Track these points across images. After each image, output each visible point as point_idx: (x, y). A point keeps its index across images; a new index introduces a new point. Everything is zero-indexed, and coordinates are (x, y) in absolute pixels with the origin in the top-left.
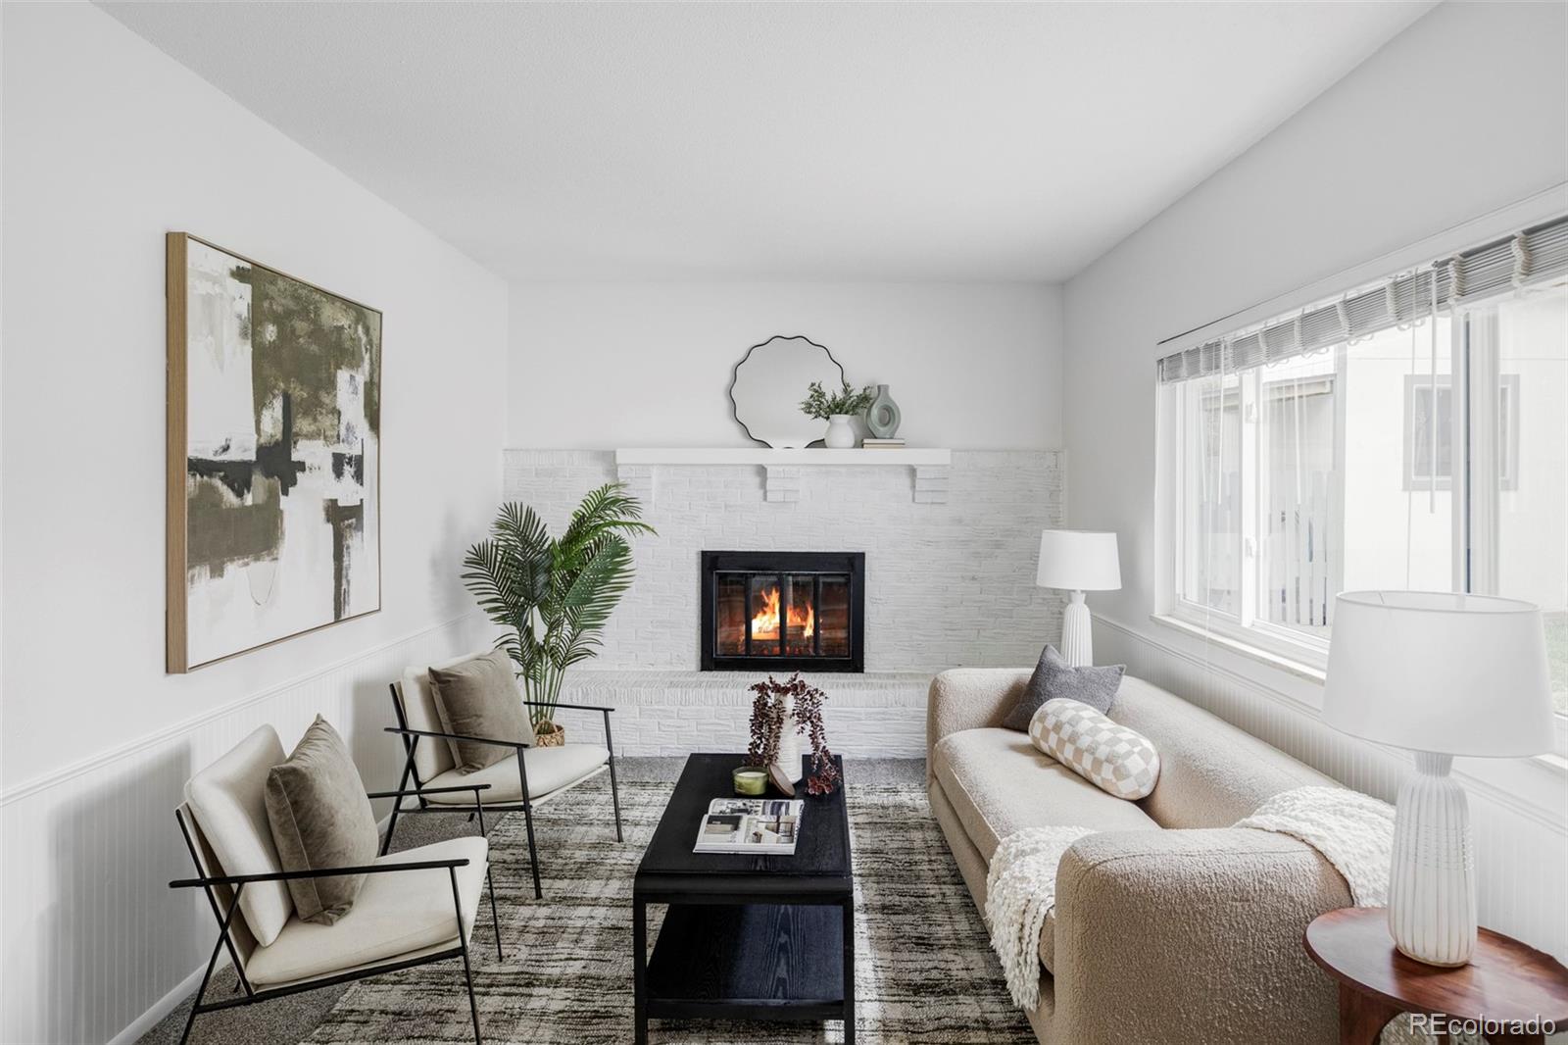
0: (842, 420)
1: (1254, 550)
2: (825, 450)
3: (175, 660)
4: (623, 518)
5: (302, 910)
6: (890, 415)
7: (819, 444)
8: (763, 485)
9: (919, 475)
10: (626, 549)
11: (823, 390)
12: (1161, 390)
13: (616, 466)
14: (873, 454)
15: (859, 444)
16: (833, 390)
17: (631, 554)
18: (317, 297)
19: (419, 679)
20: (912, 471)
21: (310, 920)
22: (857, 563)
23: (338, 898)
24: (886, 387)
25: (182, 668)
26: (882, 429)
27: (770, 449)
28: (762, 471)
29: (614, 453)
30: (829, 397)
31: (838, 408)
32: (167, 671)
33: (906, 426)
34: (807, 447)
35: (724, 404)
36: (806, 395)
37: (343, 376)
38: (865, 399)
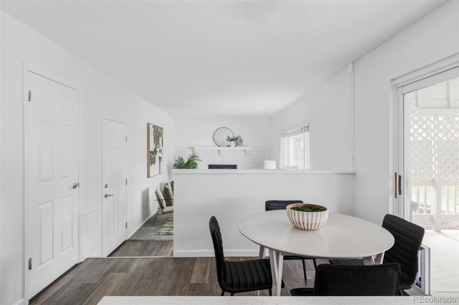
0: (233, 142)
1: (291, 163)
2: (230, 147)
3: (148, 176)
4: (196, 159)
5: (167, 205)
6: (241, 141)
7: (229, 146)
8: (219, 153)
9: (246, 151)
10: (197, 164)
11: (230, 137)
12: (281, 139)
13: (194, 150)
14: (238, 148)
15: (236, 146)
16: (231, 137)
17: (198, 165)
18: (158, 128)
19: (170, 182)
20: (245, 151)
21: (168, 206)
22: (235, 167)
23: (172, 203)
24: (241, 136)
25: (149, 177)
26: (240, 143)
27: (220, 147)
28: (219, 151)
29: (194, 148)
30: (231, 138)
31: (232, 140)
32: (148, 178)
33: (244, 143)
34: (227, 146)
35: (212, 139)
36: (227, 138)
37: (160, 138)
38: (237, 138)
